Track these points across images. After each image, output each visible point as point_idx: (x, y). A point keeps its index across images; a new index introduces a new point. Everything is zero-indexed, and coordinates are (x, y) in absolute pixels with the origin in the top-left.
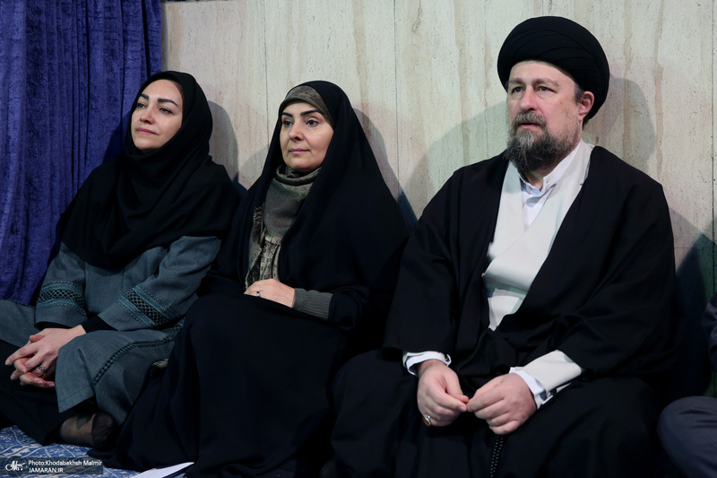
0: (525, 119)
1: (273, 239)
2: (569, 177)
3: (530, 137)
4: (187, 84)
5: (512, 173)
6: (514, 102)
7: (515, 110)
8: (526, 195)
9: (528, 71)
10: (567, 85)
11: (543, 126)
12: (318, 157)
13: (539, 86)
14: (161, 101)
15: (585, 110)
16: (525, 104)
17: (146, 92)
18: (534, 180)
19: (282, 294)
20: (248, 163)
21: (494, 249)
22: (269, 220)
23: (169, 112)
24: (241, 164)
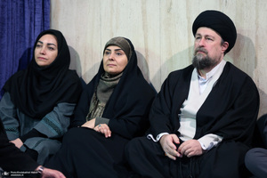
4: (59, 36)
6: (197, 43)
7: (197, 46)
9: (203, 31)
10: (218, 38)
12: (120, 68)
13: (207, 37)
14: (49, 44)
15: (225, 49)
16: (201, 44)
17: (41, 40)
23: (53, 49)
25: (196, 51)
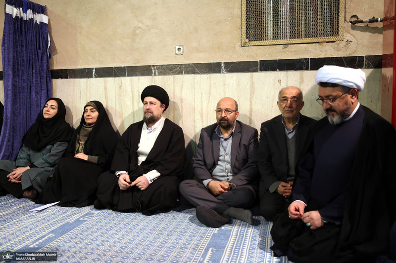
0: (147, 111)
1: (82, 142)
2: (159, 126)
3: (149, 116)
4: (59, 101)
5: (145, 125)
6: (145, 107)
7: (145, 109)
8: (148, 131)
9: (149, 99)
10: (158, 103)
11: (152, 113)
12: (95, 120)
13: (151, 103)
14: (52, 105)
15: (163, 109)
16: (148, 108)
17: (47, 103)
18: (150, 127)
19: (85, 157)
20: (76, 122)
21: (139, 145)
22: (81, 137)
23: (54, 109)
24: (74, 123)
25: (145, 113)
